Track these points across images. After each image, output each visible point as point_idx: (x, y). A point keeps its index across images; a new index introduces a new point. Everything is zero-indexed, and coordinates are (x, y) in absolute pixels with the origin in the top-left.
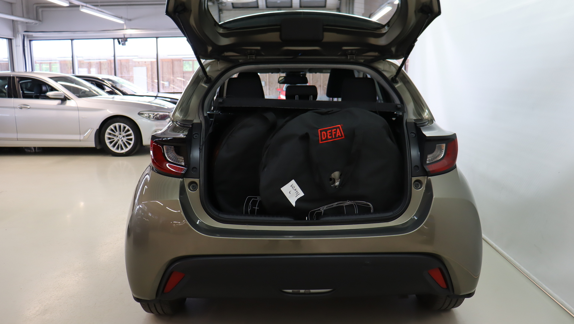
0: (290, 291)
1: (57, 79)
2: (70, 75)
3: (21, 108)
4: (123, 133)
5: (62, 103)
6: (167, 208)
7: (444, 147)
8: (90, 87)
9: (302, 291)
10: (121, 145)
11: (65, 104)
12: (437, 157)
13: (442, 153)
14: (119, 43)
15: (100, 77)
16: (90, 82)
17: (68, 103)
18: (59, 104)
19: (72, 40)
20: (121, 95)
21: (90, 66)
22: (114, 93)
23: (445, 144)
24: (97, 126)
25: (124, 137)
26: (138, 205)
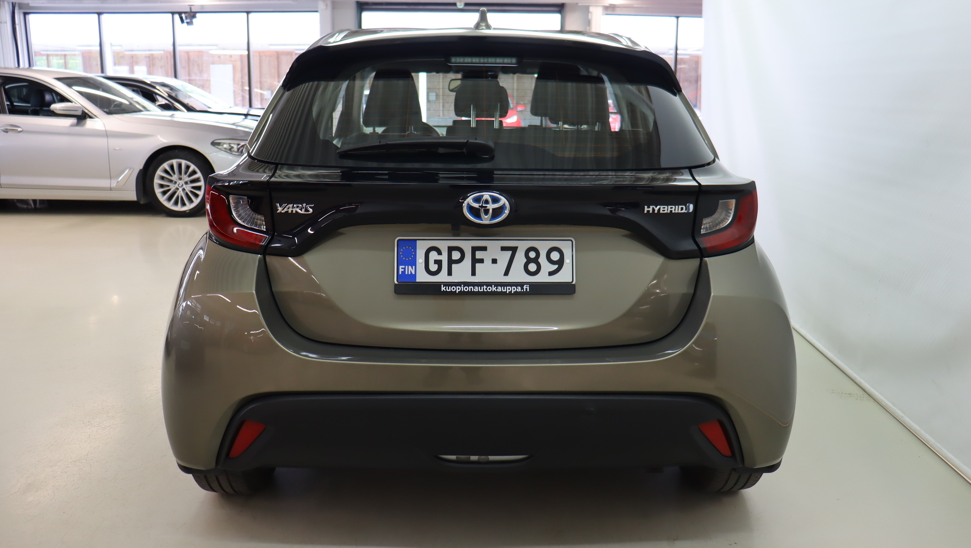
0: (453, 457)
1: (70, 81)
2: (95, 75)
3: (6, 131)
4: (185, 176)
5: (78, 124)
6: (238, 306)
7: (734, 205)
8: (132, 98)
9: (474, 458)
10: (182, 197)
11: (84, 124)
12: (719, 223)
13: (729, 217)
14: (182, 21)
15: (148, 79)
16: (131, 88)
17: (89, 124)
18: (72, 125)
19: (99, 14)
20: (184, 111)
21: (133, 61)
22: (173, 107)
23: (734, 200)
24: (140, 165)
25: (186, 183)
26: (184, 301)
